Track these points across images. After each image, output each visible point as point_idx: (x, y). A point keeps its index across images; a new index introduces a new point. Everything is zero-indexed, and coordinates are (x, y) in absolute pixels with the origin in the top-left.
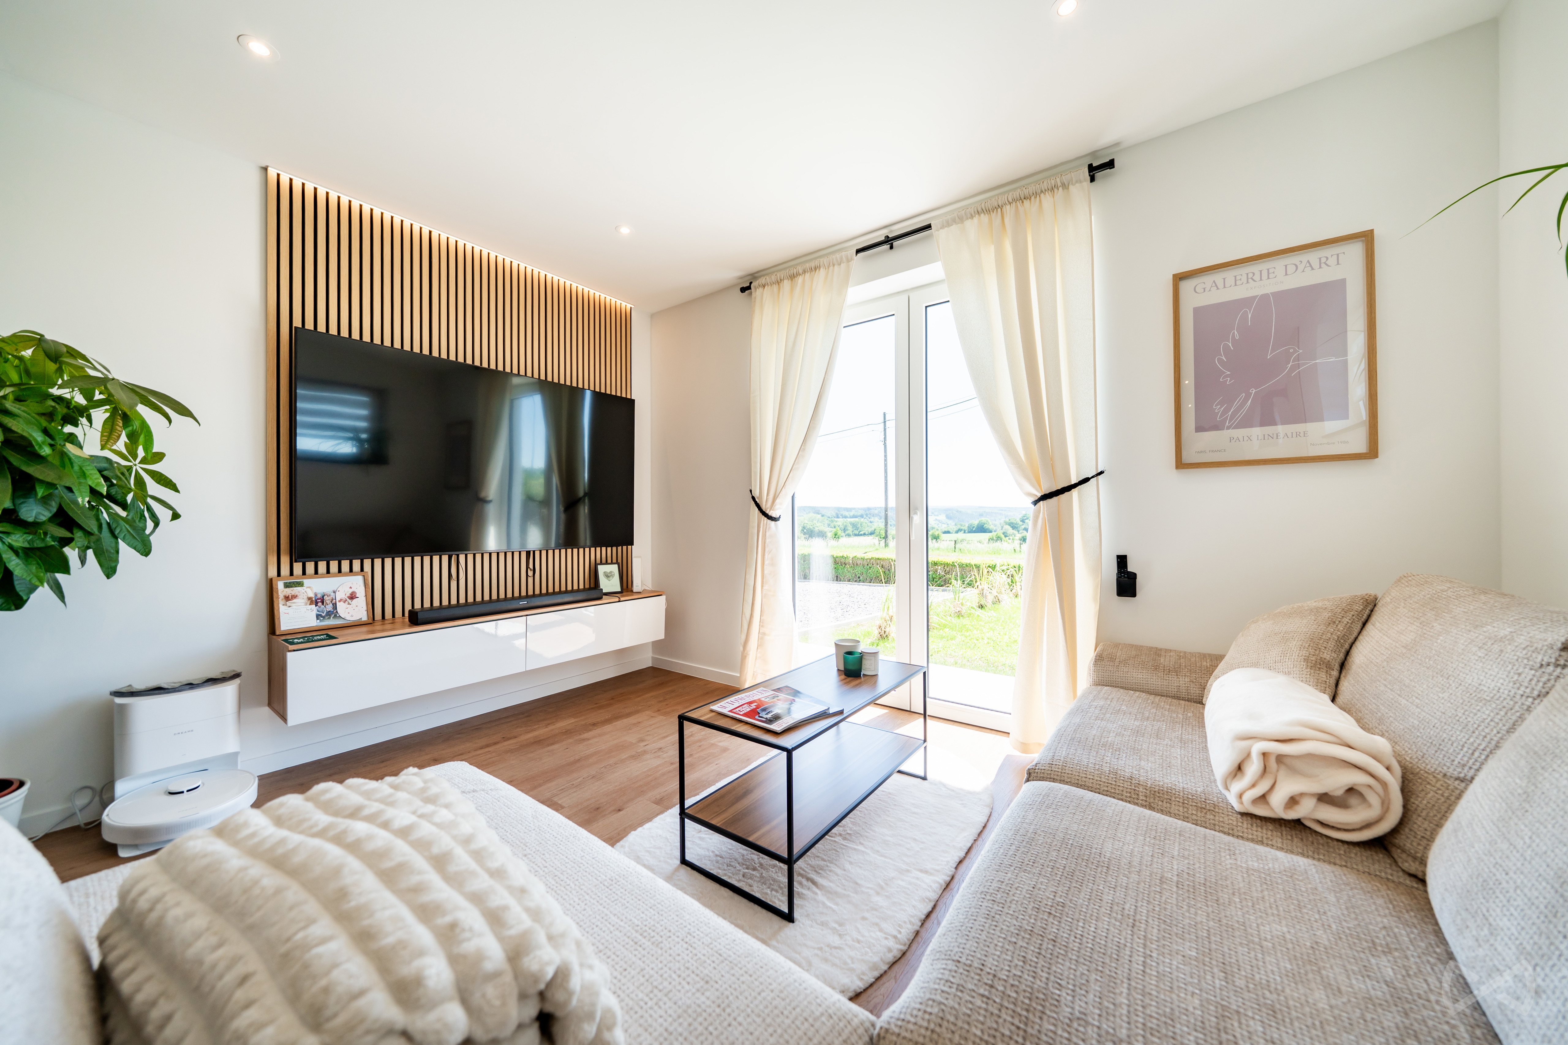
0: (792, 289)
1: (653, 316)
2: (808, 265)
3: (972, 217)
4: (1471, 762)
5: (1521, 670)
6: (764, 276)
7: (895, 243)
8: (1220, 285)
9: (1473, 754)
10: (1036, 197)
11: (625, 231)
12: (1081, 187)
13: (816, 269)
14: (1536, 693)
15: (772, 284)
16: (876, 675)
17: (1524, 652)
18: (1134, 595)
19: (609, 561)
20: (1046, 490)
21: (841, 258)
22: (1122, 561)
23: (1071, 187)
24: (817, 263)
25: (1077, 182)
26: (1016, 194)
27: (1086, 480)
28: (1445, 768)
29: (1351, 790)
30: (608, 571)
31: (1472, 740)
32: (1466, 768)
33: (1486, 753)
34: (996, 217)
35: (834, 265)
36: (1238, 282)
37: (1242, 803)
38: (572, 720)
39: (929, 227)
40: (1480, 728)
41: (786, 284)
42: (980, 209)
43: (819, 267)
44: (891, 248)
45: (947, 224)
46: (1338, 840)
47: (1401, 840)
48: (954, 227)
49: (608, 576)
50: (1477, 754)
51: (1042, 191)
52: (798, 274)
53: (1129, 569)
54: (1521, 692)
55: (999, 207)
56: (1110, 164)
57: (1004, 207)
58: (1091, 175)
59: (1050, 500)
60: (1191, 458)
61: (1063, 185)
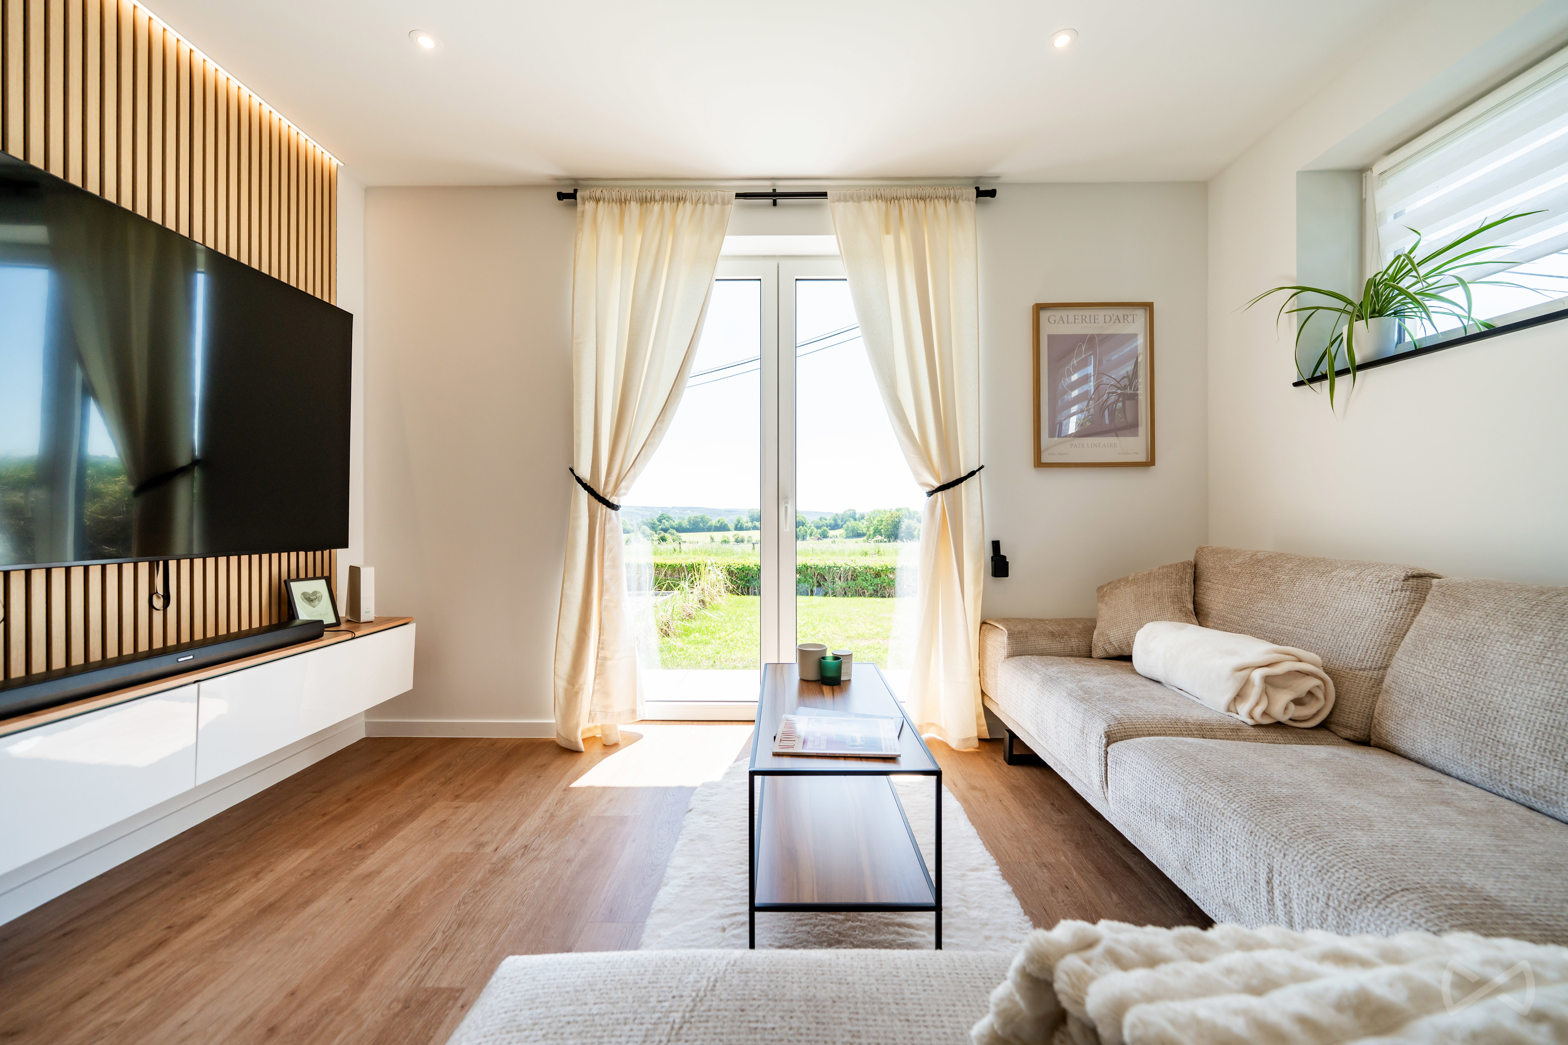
0: (643, 218)
1: (369, 191)
2: (669, 193)
3: (870, 199)
4: (1367, 657)
5: (1380, 596)
6: (598, 187)
7: (780, 201)
8: (1065, 320)
9: (1367, 652)
10: (931, 201)
11: (426, 42)
12: (968, 205)
13: (679, 200)
14: (1394, 608)
15: (611, 201)
16: (850, 680)
17: (1379, 585)
18: (1006, 575)
19: (310, 575)
20: (944, 481)
21: (716, 197)
22: (996, 545)
23: (960, 201)
24: (681, 193)
25: (966, 199)
26: (914, 191)
27: (972, 474)
28: (1350, 665)
29: (1310, 693)
30: (310, 592)
31: (1363, 644)
32: (1365, 662)
33: (1375, 650)
34: (894, 209)
35: (704, 203)
36: (1077, 321)
37: (1252, 718)
38: (307, 853)
39: (824, 195)
40: (1366, 635)
41: (634, 206)
42: (879, 195)
43: (685, 200)
44: (775, 204)
45: (845, 199)
46: (1304, 728)
47: (1334, 719)
48: (850, 204)
49: (310, 599)
50: (1369, 652)
51: (936, 197)
52: (653, 199)
53: (1002, 553)
54: (1384, 609)
55: (898, 199)
56: (992, 193)
57: (902, 201)
58: (977, 197)
59: (947, 491)
60: (1045, 458)
61: (955, 197)
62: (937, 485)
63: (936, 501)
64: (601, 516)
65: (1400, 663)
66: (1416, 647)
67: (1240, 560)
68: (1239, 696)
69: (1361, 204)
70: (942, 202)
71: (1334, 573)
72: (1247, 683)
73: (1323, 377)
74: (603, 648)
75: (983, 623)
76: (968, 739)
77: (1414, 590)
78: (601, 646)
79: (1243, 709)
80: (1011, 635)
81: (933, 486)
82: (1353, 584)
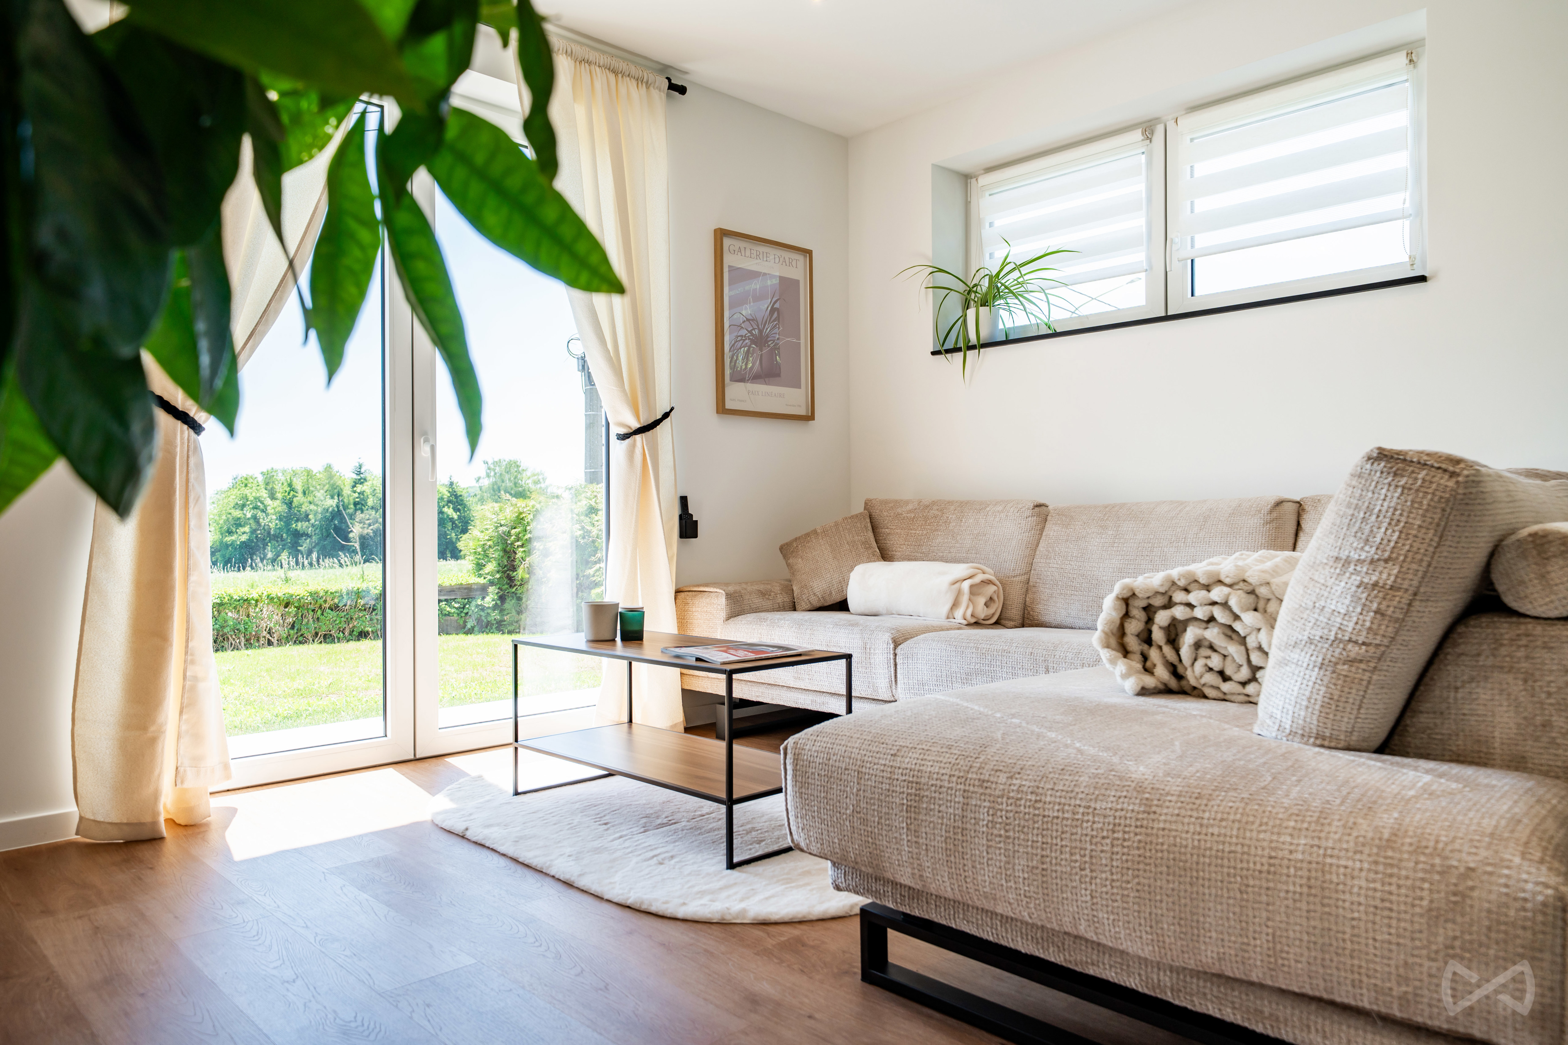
4: (1017, 567)
5: (1020, 522)
8: (743, 253)
9: (1017, 563)
10: (623, 77)
12: (659, 94)
14: (1028, 530)
17: (1018, 514)
18: (695, 536)
22: (684, 501)
23: (651, 88)
25: (657, 87)
26: (607, 60)
27: (665, 416)
28: (1008, 574)
29: (991, 597)
31: (1014, 558)
32: (1017, 571)
34: (584, 74)
36: (752, 256)
37: (966, 619)
40: (1015, 551)
42: (569, 50)
46: (989, 625)
47: (1006, 612)
50: (1019, 563)
51: (629, 75)
53: (690, 511)
54: (1022, 531)
55: (589, 63)
56: (682, 90)
57: (593, 67)
58: (669, 88)
59: (648, 434)
60: (729, 405)
61: (647, 82)
62: (636, 425)
63: (634, 445)
64: (182, 443)
65: (1040, 565)
66: (1049, 552)
67: (910, 507)
68: (955, 605)
69: (967, 204)
70: (634, 82)
71: (988, 509)
72: (959, 593)
73: (958, 350)
74: (193, 662)
75: (678, 592)
76: (675, 725)
77: (1039, 515)
78: (189, 658)
79: (959, 614)
80: (729, 596)
81: (630, 427)
82: (1002, 515)
